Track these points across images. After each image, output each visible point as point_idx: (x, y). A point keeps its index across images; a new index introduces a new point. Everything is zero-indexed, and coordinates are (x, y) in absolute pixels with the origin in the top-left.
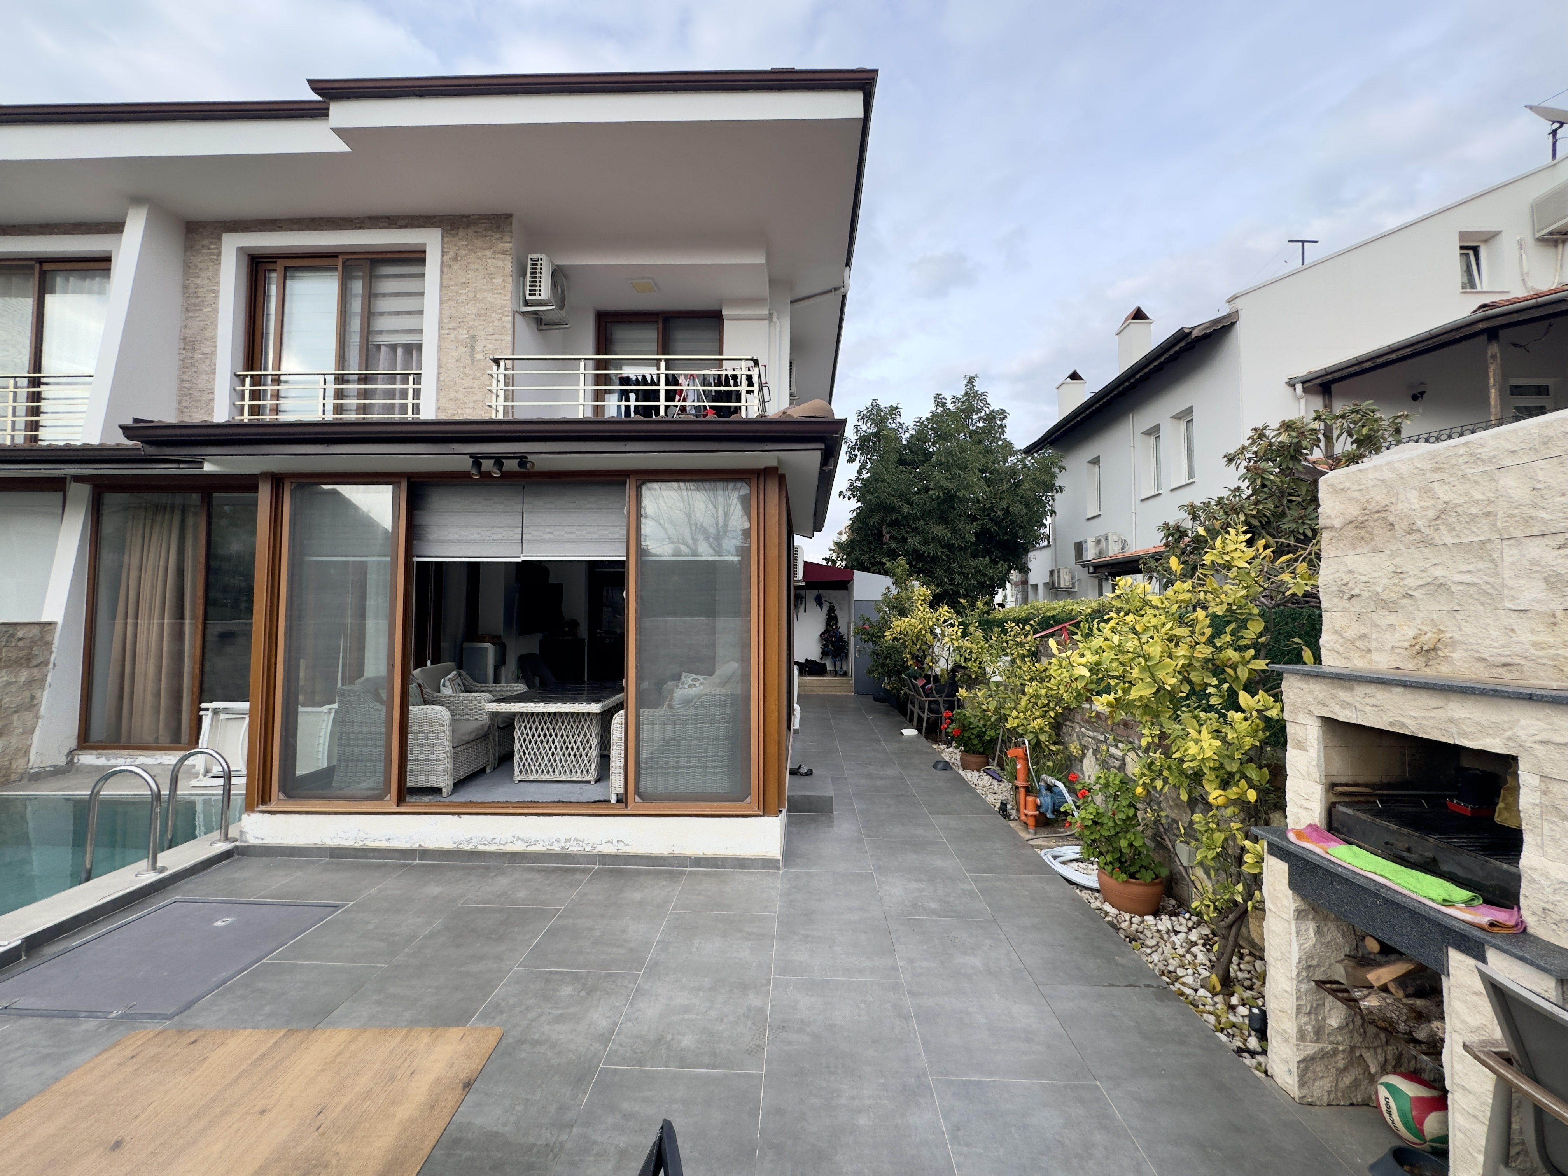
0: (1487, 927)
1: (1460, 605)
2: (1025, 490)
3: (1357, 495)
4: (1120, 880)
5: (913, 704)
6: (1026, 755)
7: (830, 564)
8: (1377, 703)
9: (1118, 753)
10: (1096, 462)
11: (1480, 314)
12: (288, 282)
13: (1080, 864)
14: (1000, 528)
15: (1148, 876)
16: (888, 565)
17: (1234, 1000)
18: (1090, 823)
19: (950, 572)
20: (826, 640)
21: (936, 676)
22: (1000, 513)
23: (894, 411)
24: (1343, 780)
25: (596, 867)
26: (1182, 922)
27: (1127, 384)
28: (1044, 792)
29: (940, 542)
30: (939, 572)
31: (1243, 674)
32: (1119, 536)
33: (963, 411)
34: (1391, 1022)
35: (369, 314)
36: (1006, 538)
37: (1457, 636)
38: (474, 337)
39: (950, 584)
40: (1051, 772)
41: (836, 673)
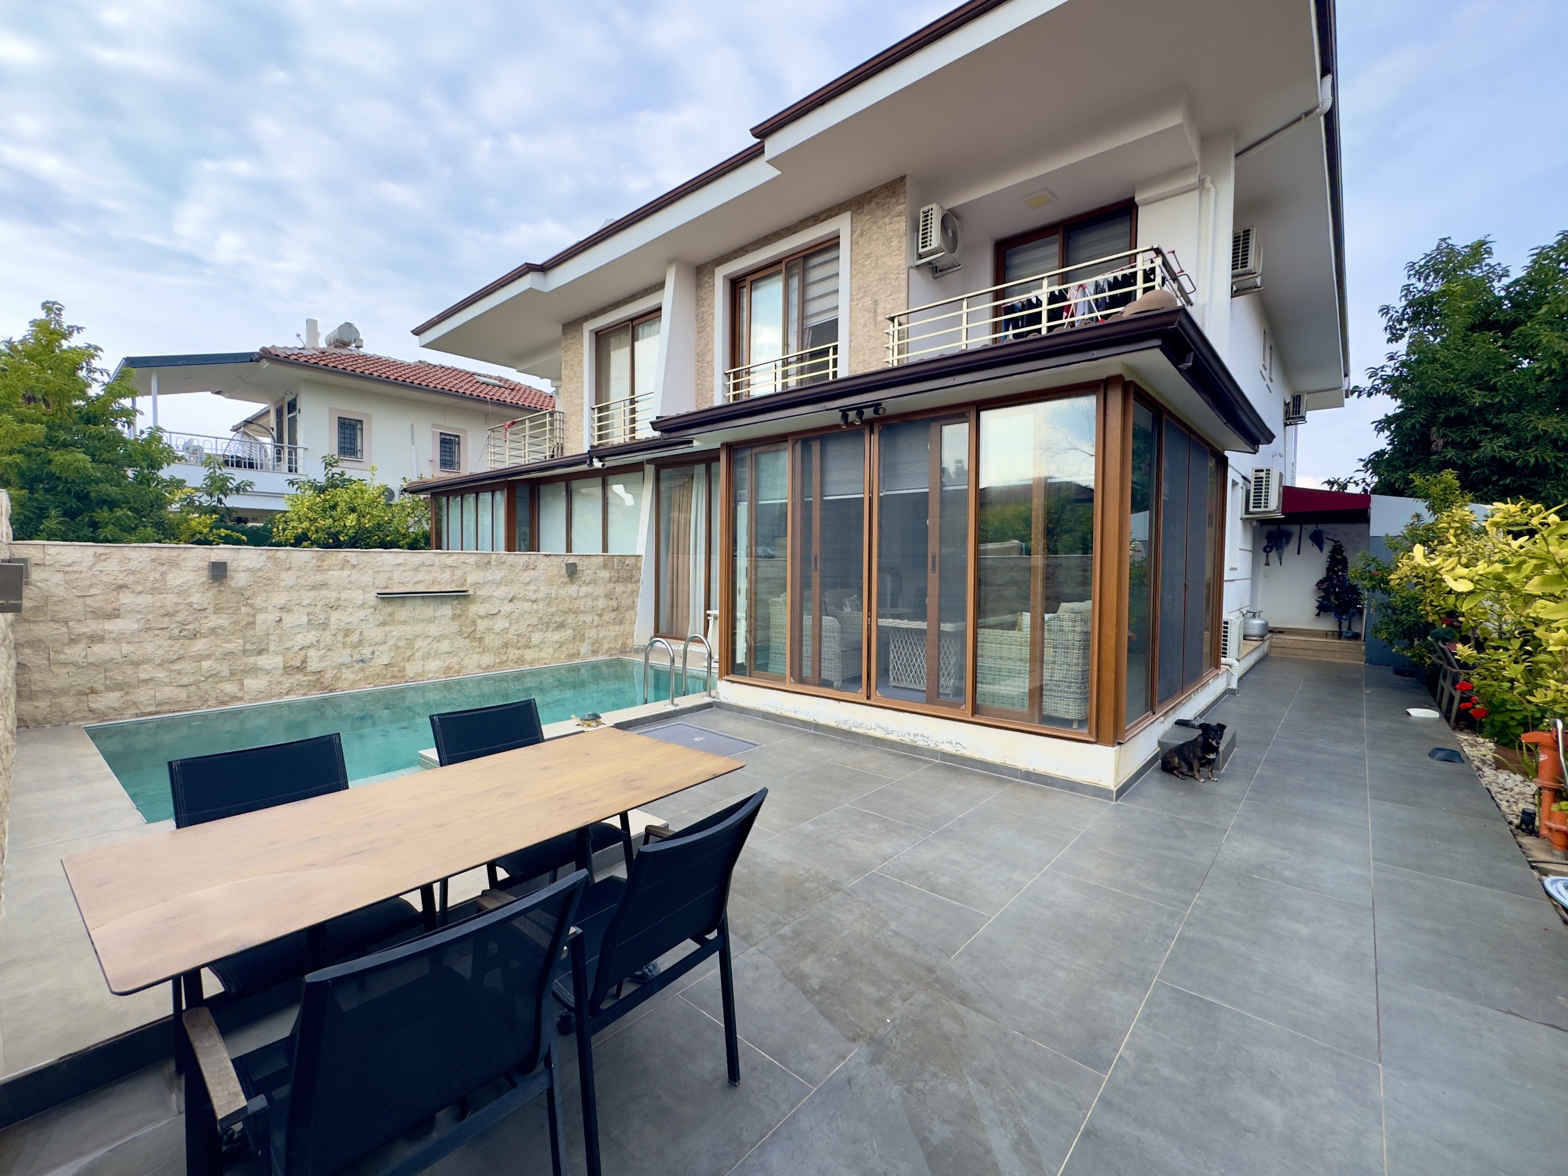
5: (1445, 678)
6: (1557, 742)
7: (1336, 488)
12: (753, 293)
20: (1327, 591)
23: (1479, 249)
25: (938, 761)
35: (804, 302)
38: (876, 301)
41: (1340, 635)
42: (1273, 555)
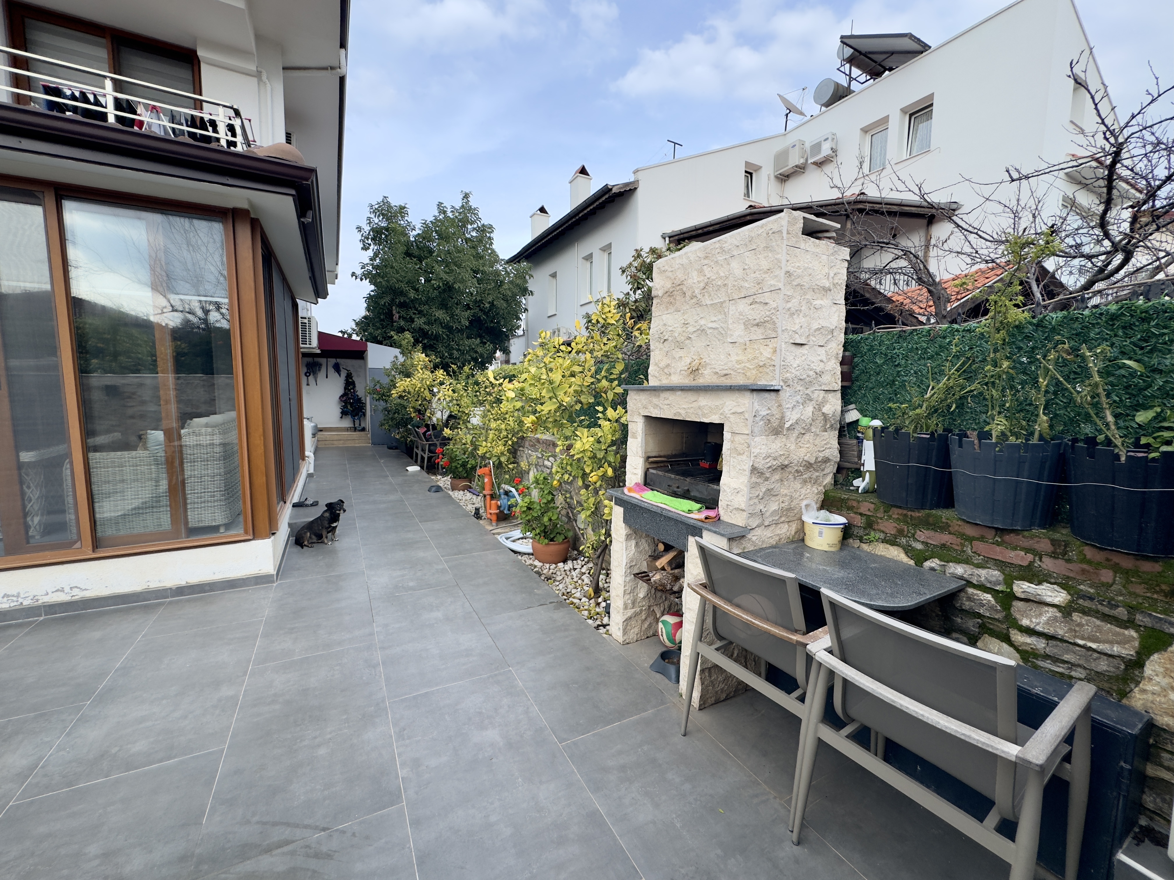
0: (704, 520)
1: (710, 341)
2: (505, 289)
3: (670, 274)
4: (544, 544)
5: (417, 448)
6: (491, 471)
7: (346, 336)
8: (669, 403)
9: (549, 464)
10: (554, 275)
11: (749, 211)
13: (524, 540)
14: (487, 316)
15: (560, 538)
16: (395, 337)
17: (600, 600)
18: (525, 509)
19: (450, 349)
20: (345, 402)
21: (433, 425)
22: (487, 305)
23: (402, 210)
24: (654, 454)
25: (42, 618)
26: (579, 563)
27: (574, 220)
28: (503, 496)
29: (441, 324)
30: (441, 348)
31: (610, 396)
32: (567, 329)
33: (460, 220)
34: (663, 585)
36: (492, 325)
37: (708, 361)
39: (450, 358)
40: (508, 483)
41: (355, 429)
42: (311, 378)
